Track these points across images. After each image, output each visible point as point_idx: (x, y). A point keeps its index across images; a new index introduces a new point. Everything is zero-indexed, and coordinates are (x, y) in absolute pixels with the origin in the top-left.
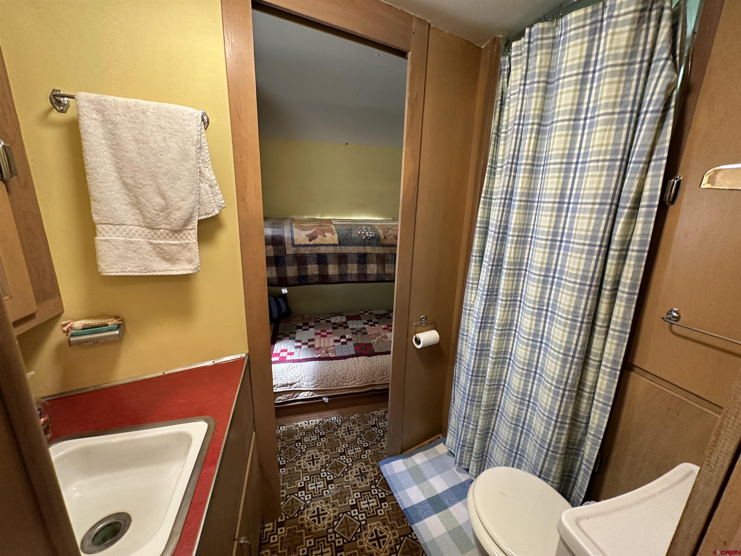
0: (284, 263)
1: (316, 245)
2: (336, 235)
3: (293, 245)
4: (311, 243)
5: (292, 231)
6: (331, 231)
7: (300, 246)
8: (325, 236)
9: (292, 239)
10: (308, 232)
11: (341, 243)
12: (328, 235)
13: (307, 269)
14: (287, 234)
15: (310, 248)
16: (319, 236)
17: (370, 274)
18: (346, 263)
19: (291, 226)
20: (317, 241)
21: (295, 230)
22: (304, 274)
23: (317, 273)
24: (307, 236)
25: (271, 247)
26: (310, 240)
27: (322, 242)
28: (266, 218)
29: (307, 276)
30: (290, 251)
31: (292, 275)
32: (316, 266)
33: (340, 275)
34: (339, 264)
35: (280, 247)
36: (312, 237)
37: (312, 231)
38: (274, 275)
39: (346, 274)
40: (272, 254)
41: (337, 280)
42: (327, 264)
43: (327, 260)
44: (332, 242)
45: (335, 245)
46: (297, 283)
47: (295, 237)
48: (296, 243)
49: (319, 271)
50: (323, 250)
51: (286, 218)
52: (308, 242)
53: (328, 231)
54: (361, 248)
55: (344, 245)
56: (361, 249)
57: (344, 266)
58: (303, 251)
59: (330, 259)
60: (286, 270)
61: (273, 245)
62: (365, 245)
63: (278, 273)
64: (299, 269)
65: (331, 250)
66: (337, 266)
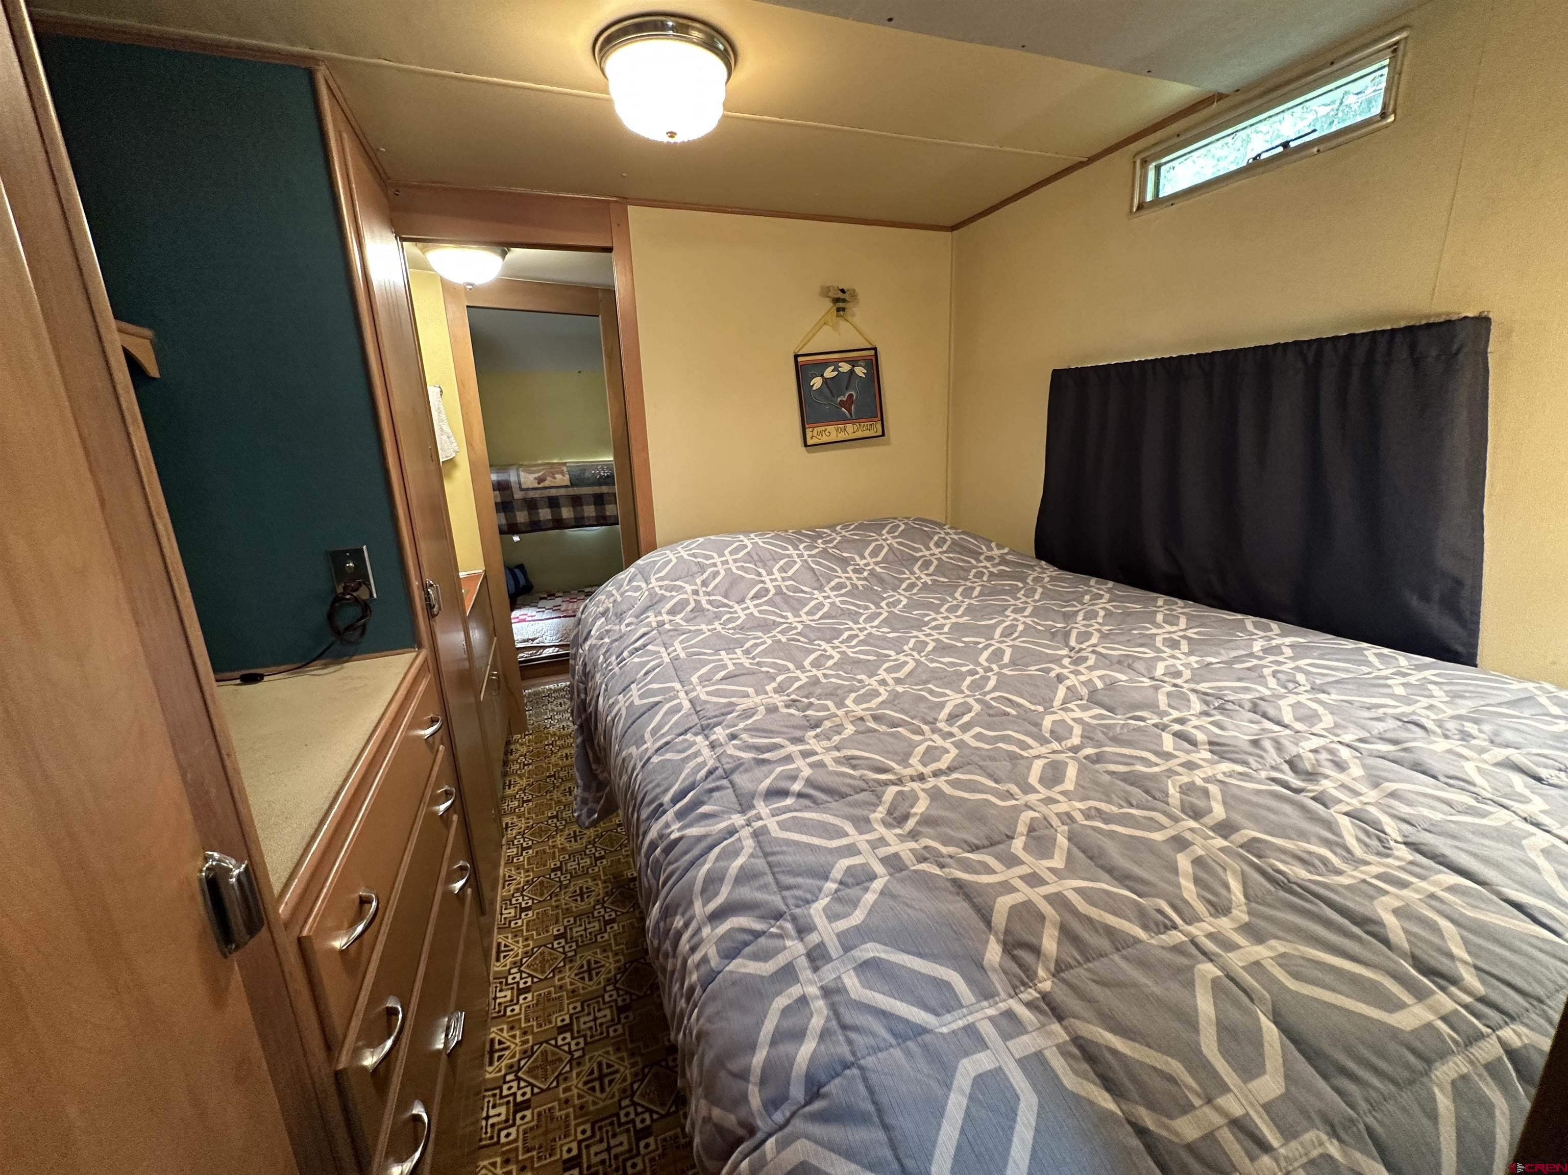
0: (513, 508)
1: (545, 488)
2: (567, 476)
3: (521, 489)
4: (541, 486)
5: (518, 475)
6: (562, 473)
7: (528, 489)
8: (555, 478)
9: (520, 483)
10: (536, 475)
11: (573, 484)
12: (558, 476)
13: (538, 514)
14: (513, 478)
15: (539, 492)
16: (548, 478)
17: (610, 516)
18: (582, 505)
19: (518, 470)
20: (546, 483)
21: (522, 474)
22: (536, 519)
23: (550, 517)
24: (535, 479)
25: (497, 492)
26: (539, 483)
27: (552, 485)
28: (491, 466)
29: (540, 521)
30: (518, 495)
31: (523, 521)
32: (548, 510)
33: (576, 518)
34: (574, 506)
35: (507, 492)
36: (540, 480)
37: (540, 474)
38: (503, 521)
39: (583, 518)
40: (499, 500)
41: (573, 523)
42: (559, 507)
43: (559, 503)
44: (564, 484)
45: (566, 486)
46: (529, 529)
47: (522, 480)
48: (524, 486)
49: (552, 515)
50: (553, 492)
51: (512, 465)
52: (536, 485)
53: (558, 473)
54: (596, 488)
55: (576, 486)
56: (596, 490)
57: (579, 508)
58: (532, 494)
59: (562, 501)
60: (515, 516)
61: (499, 490)
62: (600, 485)
63: (507, 519)
64: (530, 514)
65: (562, 492)
66: (571, 509)
